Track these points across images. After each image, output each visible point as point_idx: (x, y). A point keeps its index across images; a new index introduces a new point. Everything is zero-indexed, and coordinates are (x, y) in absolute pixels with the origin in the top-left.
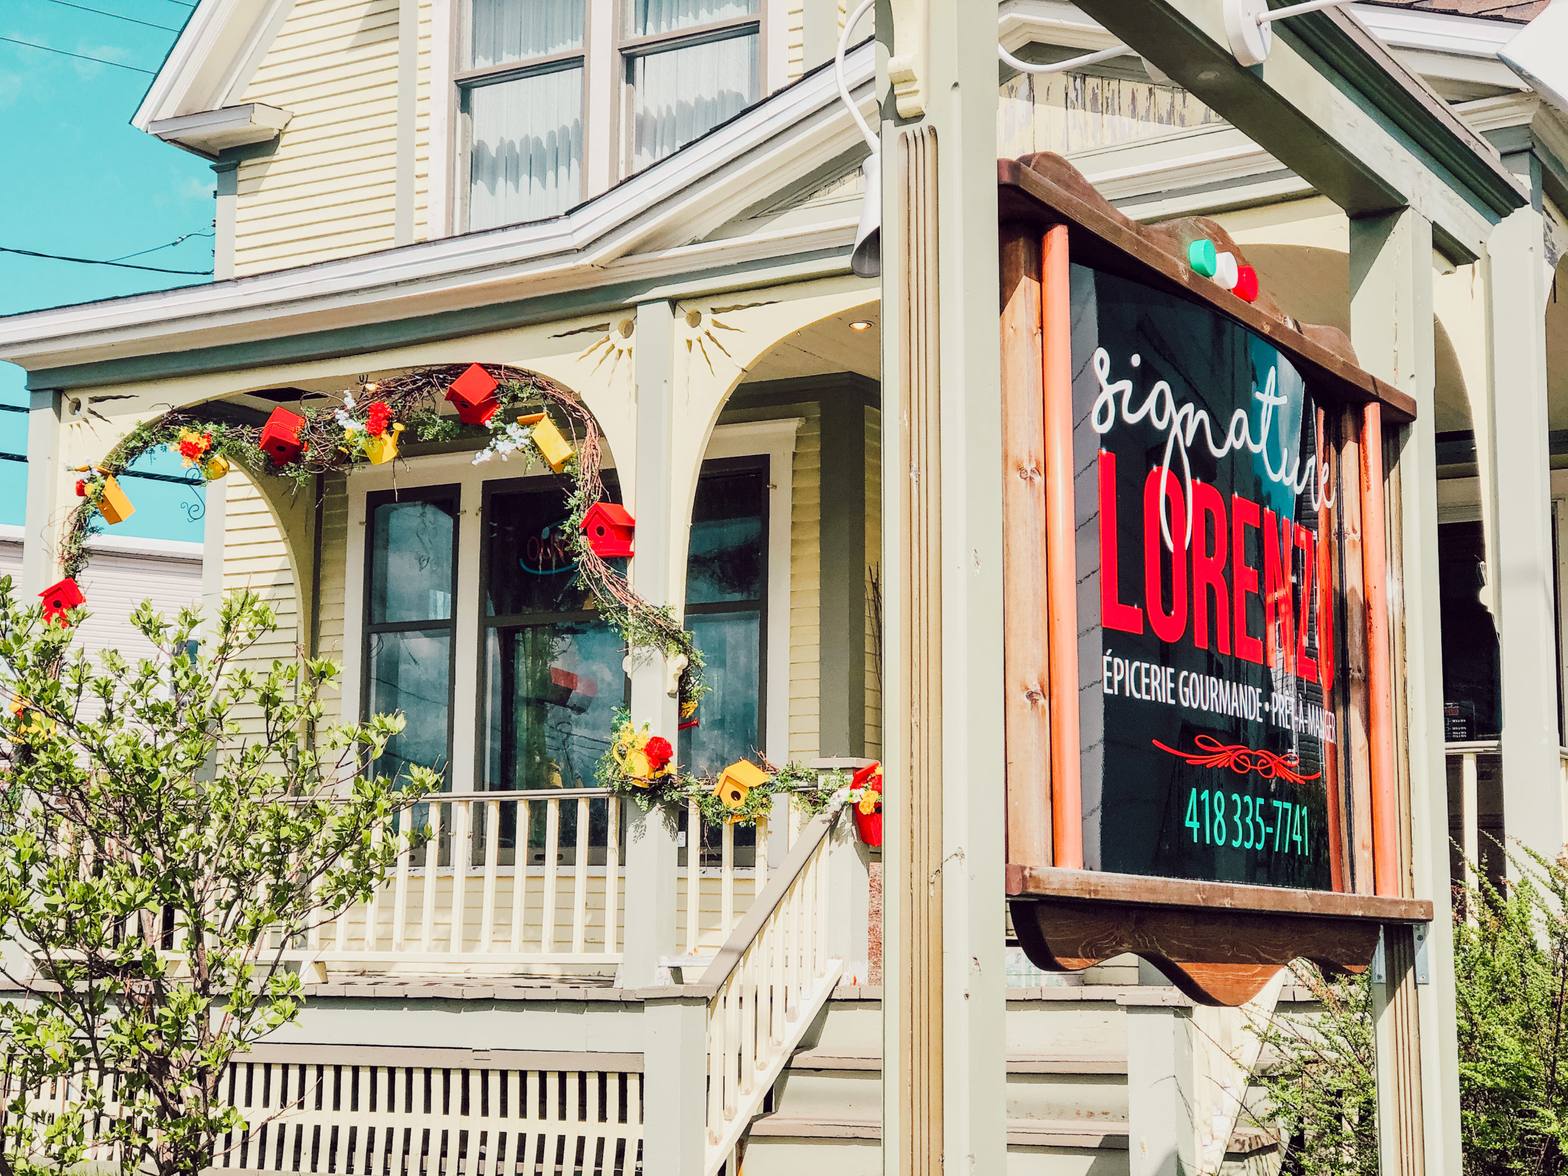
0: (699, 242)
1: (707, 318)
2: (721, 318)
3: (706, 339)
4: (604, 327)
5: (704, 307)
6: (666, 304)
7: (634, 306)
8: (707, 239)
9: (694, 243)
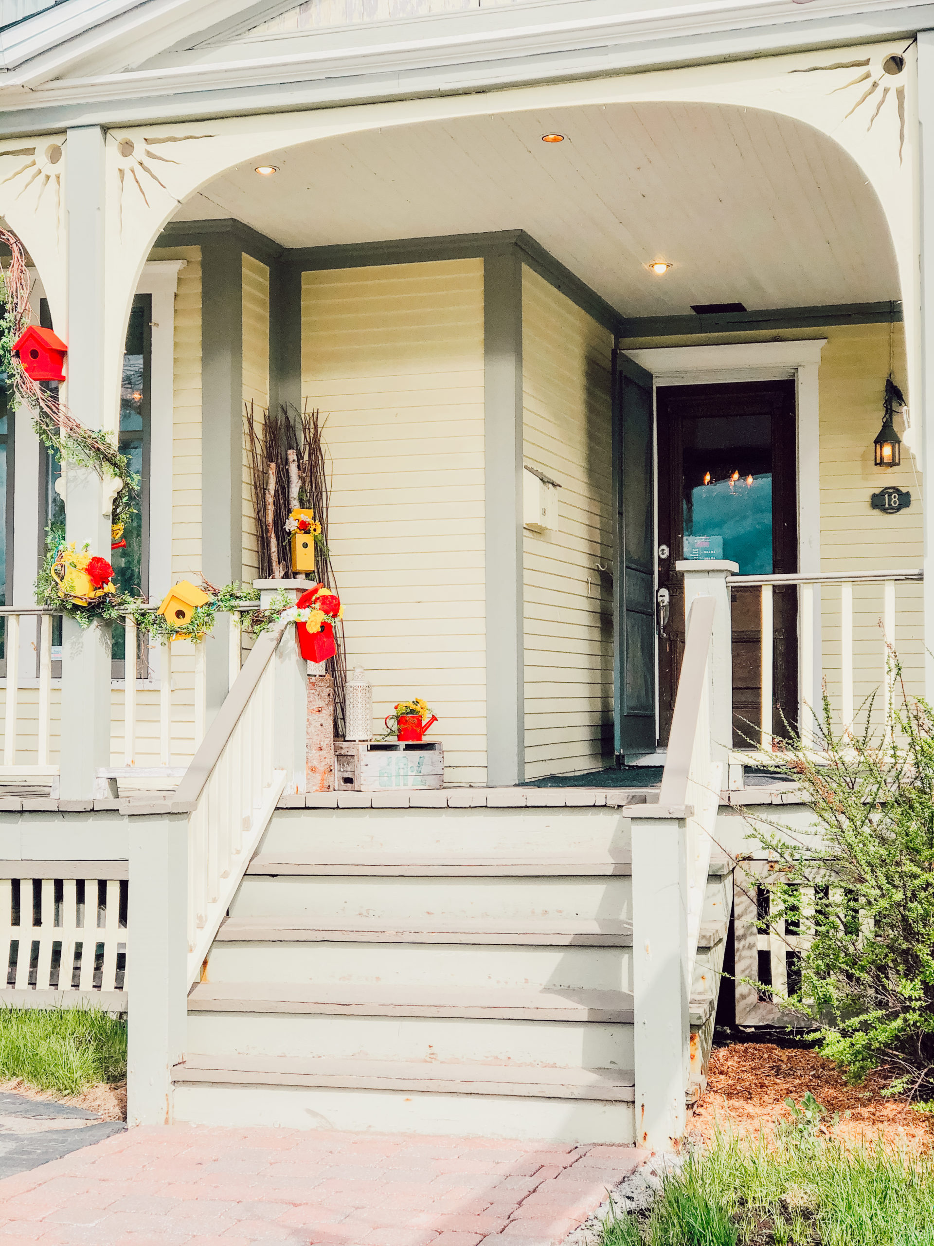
0: (132, 70)
1: (140, 148)
2: (154, 148)
3: (138, 169)
4: (30, 151)
5: (136, 136)
6: (98, 130)
7: (63, 131)
8: (140, 68)
9: (127, 70)
